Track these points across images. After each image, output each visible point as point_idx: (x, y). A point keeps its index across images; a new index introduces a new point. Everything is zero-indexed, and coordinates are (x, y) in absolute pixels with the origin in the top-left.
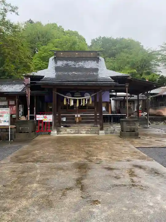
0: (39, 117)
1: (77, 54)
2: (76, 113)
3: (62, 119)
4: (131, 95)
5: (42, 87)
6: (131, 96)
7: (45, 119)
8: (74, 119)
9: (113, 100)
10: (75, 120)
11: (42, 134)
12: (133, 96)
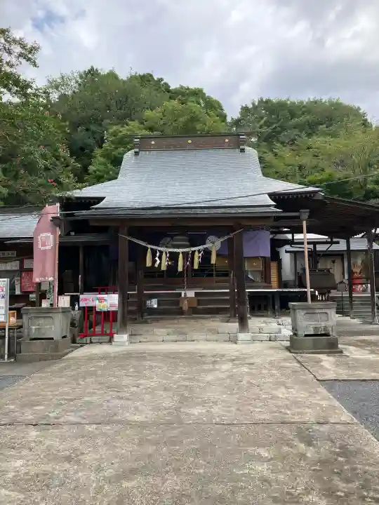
0: (86, 300)
1: (190, 141)
2: (183, 288)
3: (148, 302)
4: (332, 240)
5: (92, 224)
6: (332, 243)
7: (102, 304)
8: (177, 303)
9: (287, 252)
10: (181, 306)
11: (93, 341)
12: (338, 243)
